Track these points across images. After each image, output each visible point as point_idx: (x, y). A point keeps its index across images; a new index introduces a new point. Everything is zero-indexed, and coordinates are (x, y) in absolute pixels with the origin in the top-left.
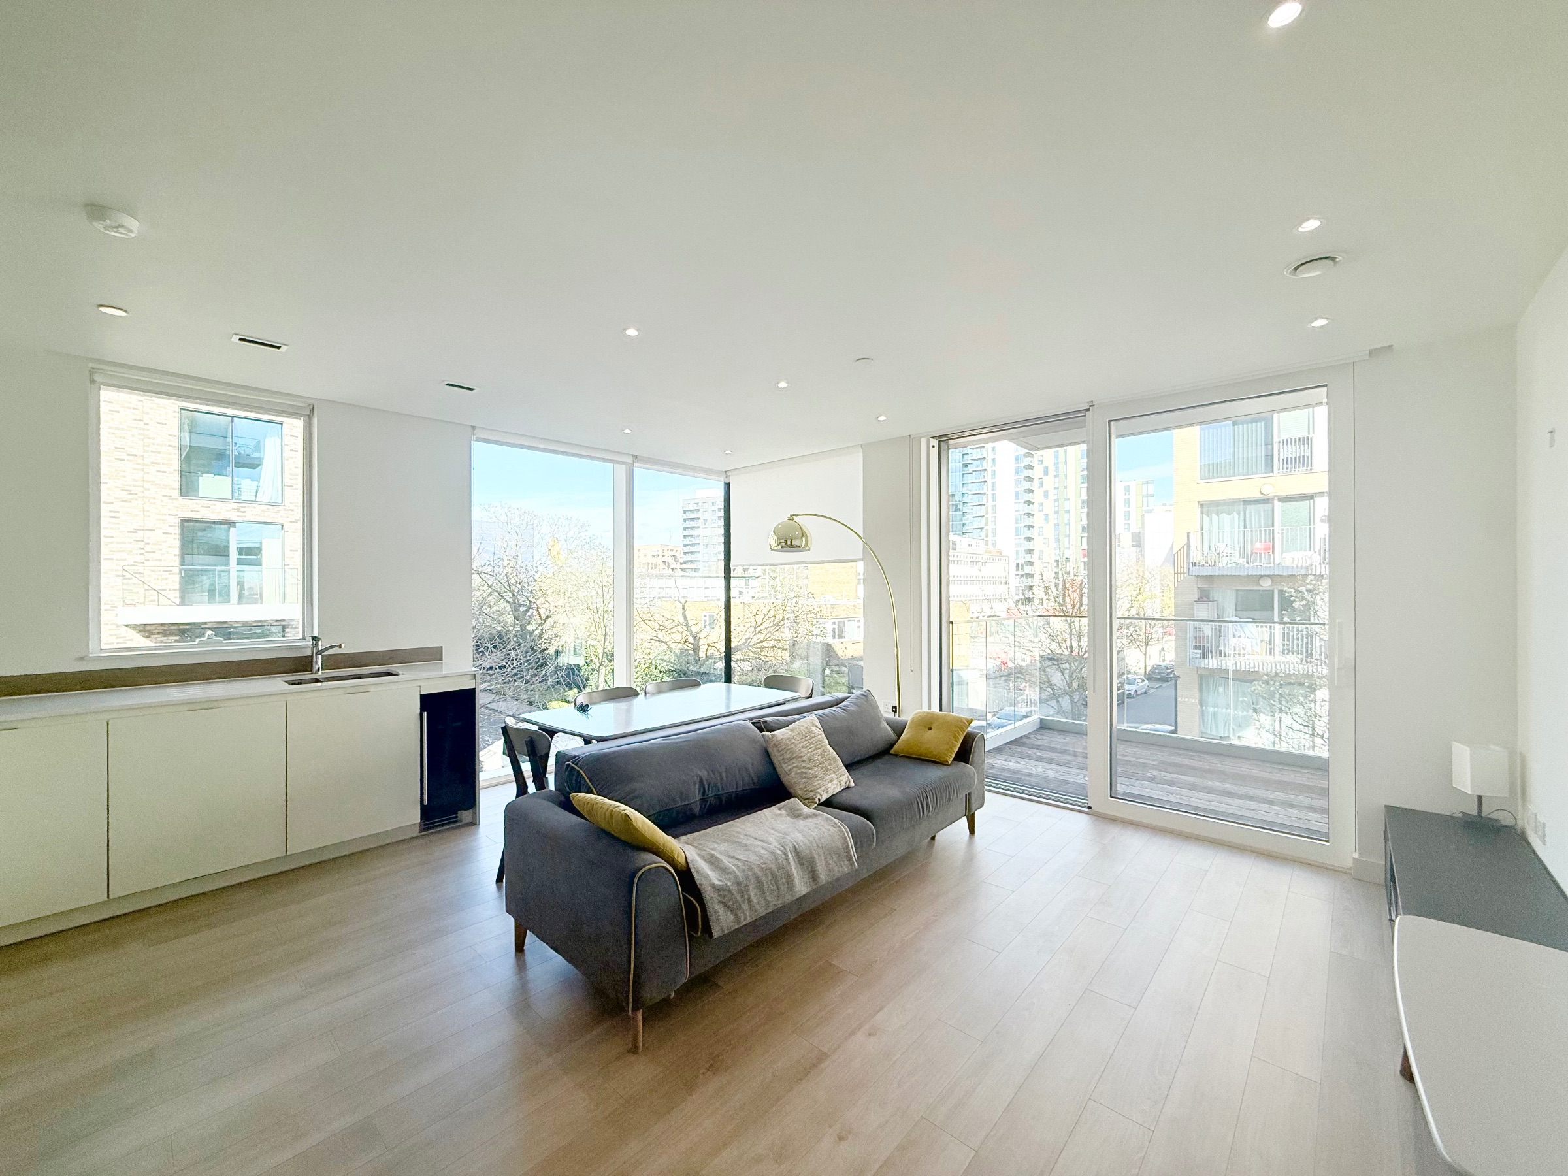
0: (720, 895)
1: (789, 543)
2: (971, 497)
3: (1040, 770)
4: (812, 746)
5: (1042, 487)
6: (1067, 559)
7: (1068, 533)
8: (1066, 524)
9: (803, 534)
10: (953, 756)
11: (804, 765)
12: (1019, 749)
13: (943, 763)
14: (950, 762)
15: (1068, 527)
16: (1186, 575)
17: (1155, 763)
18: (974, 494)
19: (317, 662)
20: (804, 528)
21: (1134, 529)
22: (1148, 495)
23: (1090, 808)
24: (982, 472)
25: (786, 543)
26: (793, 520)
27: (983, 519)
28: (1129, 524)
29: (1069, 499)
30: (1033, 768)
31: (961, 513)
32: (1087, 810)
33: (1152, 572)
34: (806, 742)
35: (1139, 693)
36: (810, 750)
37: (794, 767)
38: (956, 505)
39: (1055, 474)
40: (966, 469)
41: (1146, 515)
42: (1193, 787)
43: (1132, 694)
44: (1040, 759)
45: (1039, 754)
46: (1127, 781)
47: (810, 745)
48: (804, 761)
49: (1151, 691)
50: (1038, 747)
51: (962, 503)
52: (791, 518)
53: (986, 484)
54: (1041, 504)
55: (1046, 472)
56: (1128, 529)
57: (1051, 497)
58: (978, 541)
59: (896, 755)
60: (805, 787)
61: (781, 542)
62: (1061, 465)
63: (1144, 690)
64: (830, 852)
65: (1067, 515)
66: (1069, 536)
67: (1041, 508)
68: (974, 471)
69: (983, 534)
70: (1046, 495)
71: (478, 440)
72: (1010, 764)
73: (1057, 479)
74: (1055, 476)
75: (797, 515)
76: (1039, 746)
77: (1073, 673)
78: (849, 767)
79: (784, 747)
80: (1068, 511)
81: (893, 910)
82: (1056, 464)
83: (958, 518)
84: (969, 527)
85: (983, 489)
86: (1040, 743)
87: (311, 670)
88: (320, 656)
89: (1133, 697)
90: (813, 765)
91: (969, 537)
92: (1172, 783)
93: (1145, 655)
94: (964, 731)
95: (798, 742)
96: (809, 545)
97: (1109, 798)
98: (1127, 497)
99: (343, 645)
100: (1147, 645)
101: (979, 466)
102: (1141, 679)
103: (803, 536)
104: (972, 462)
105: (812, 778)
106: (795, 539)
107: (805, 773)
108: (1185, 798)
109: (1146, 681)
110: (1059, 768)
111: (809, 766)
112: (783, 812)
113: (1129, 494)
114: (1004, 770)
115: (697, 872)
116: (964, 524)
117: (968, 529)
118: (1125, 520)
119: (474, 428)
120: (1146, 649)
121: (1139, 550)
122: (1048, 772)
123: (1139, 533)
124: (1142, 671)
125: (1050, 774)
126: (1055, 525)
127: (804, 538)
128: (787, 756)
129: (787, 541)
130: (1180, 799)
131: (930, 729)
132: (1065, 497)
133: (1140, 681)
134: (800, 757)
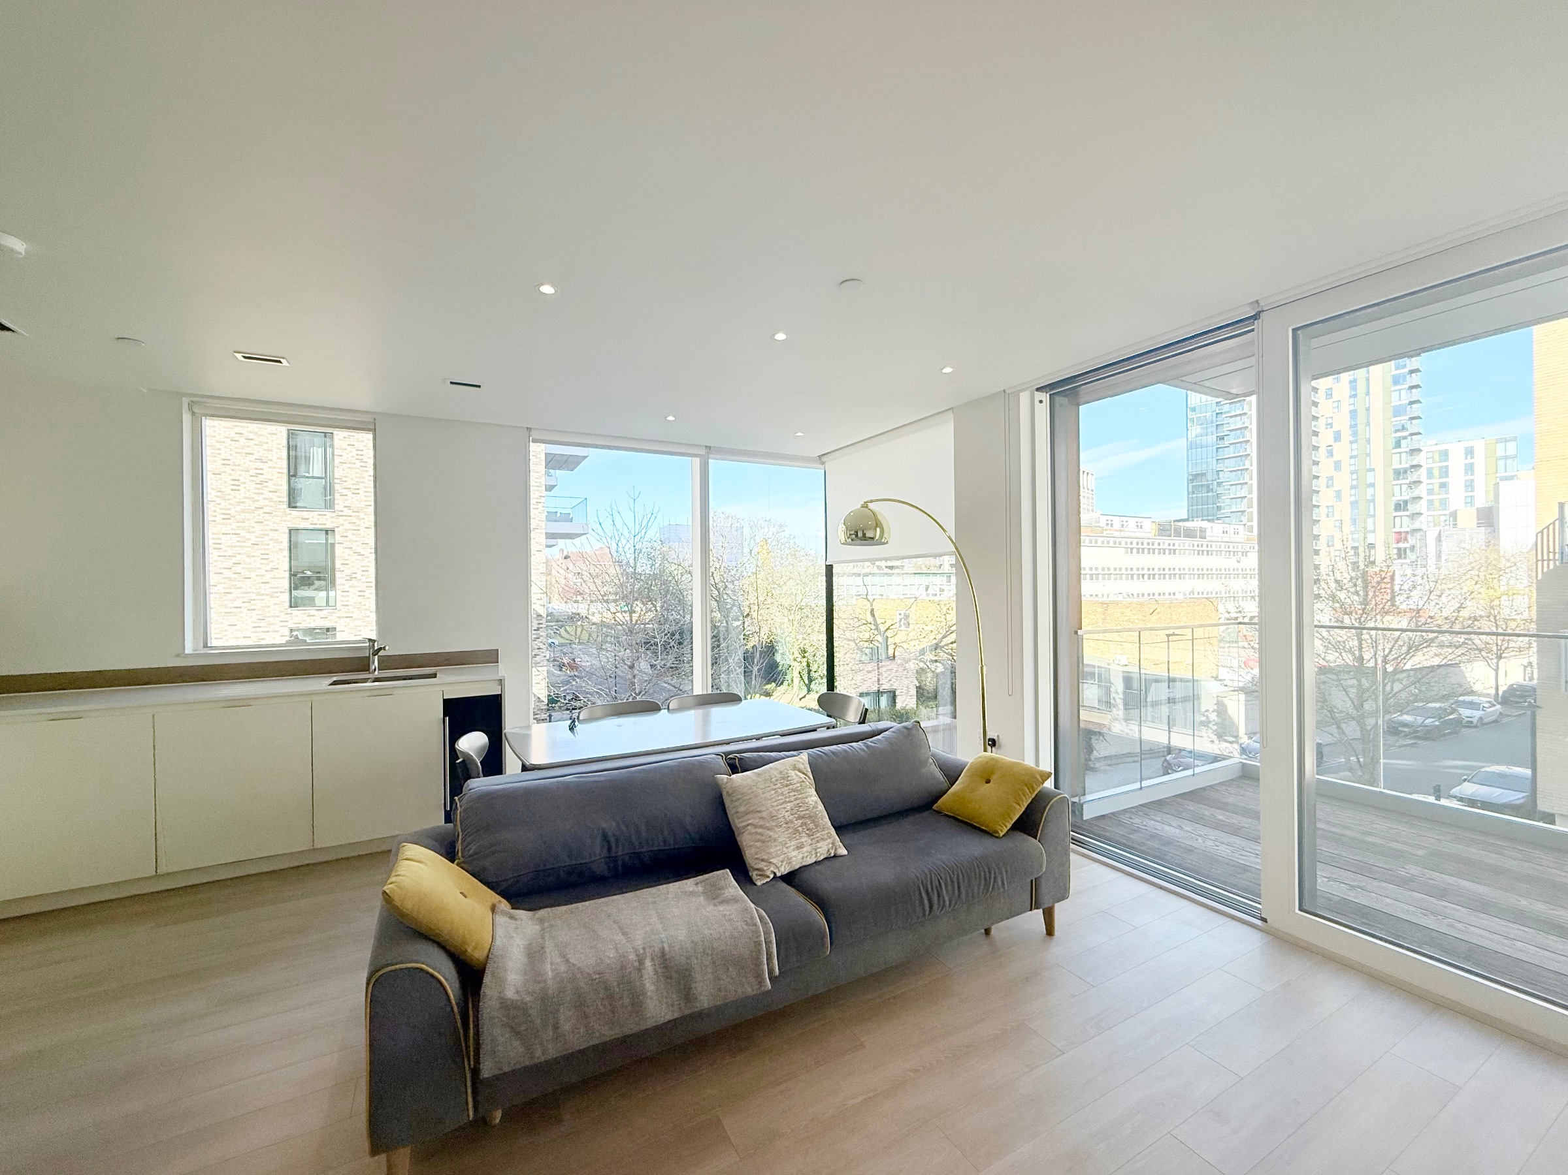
0: (507, 1016)
1: (860, 534)
2: (1227, 475)
3: (1210, 843)
4: (780, 797)
5: (1332, 456)
6: (1371, 546)
7: (1372, 513)
8: (1370, 501)
9: (878, 524)
10: (1009, 826)
11: (761, 823)
12: (1192, 806)
13: (990, 834)
14: (1001, 835)
15: (1372, 504)
16: (1557, 563)
17: (1420, 853)
18: (1231, 471)
19: (373, 662)
20: (880, 518)
21: (1481, 501)
22: (1506, 457)
23: (1264, 920)
24: (1243, 445)
25: (857, 536)
26: (867, 507)
27: (1245, 501)
28: (1472, 497)
29: (1374, 470)
30: (1200, 839)
31: (1215, 494)
32: (1259, 922)
33: (1512, 559)
34: (773, 792)
35: (1486, 720)
36: (775, 804)
37: (748, 825)
38: (1208, 486)
39: (1352, 439)
40: (1220, 442)
41: (1501, 483)
42: (1483, 906)
43: (1475, 722)
44: (1219, 826)
45: (1220, 817)
46: (1354, 880)
47: (778, 796)
48: (762, 818)
49: (1505, 720)
50: (1224, 807)
51: (1215, 483)
52: (865, 505)
53: (1249, 458)
54: (1331, 478)
55: (1338, 437)
56: (1472, 503)
57: (1346, 467)
58: (1236, 527)
59: (938, 812)
60: (757, 854)
61: (850, 535)
62: (1360, 428)
63: (1493, 718)
64: (724, 961)
65: (1370, 491)
66: (1374, 516)
67: (1330, 482)
68: (1231, 444)
69: (1244, 519)
70: (1338, 466)
71: (534, 441)
72: (1167, 828)
73: (1354, 446)
74: (1351, 442)
75: (871, 502)
76: (1227, 804)
77: (1363, 693)
78: (840, 829)
79: (740, 796)
80: (1373, 485)
81: (862, 1045)
82: (1354, 426)
83: (1210, 502)
84: (1226, 511)
85: (1244, 465)
86: (1230, 800)
87: (368, 670)
88: (376, 657)
89: (1476, 727)
90: (774, 824)
91: (1224, 523)
92: (1442, 893)
93: (1497, 670)
94: (1034, 791)
95: (761, 791)
96: (885, 535)
97: (1297, 911)
98: (1469, 461)
99: (387, 648)
100: (1500, 657)
101: (1238, 437)
102: (1490, 702)
103: (877, 526)
104: (1228, 433)
105: (768, 841)
106: (866, 529)
107: (761, 834)
108: (1459, 925)
109: (1498, 707)
110: (1244, 843)
111: (768, 825)
112: (700, 888)
113: (1472, 458)
114: (1153, 837)
115: (493, 974)
116: (1219, 508)
117: (1224, 513)
118: (1466, 491)
119: (529, 429)
120: (1497, 663)
121: (1489, 530)
122: (1222, 847)
123: (1490, 508)
124: (1493, 691)
125: (1224, 851)
126: (1352, 503)
127: (878, 529)
128: (742, 809)
129: (857, 532)
130: (1450, 925)
131: (988, 782)
132: (1368, 467)
133: (1486, 705)
134: (758, 811)
